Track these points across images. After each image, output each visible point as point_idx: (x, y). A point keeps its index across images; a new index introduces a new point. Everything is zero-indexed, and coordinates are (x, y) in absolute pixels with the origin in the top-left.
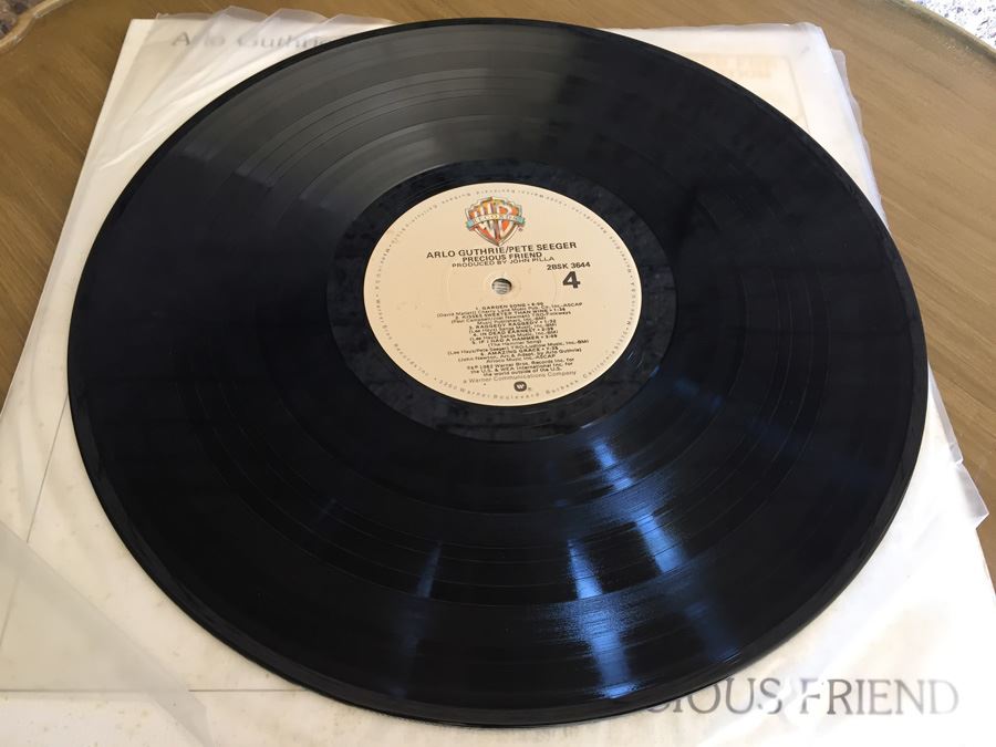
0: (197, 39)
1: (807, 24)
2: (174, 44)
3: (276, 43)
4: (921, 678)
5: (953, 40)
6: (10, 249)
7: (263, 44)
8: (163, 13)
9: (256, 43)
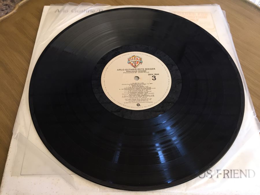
0: (61, 11)
1: (216, 4)
2: (55, 12)
3: (81, 12)
4: (246, 169)
5: (253, 7)
6: (18, 66)
7: (78, 12)
8: (52, 4)
9: (76, 12)
